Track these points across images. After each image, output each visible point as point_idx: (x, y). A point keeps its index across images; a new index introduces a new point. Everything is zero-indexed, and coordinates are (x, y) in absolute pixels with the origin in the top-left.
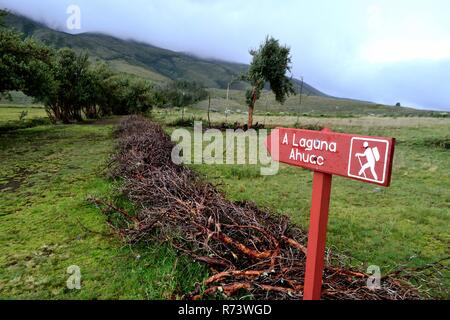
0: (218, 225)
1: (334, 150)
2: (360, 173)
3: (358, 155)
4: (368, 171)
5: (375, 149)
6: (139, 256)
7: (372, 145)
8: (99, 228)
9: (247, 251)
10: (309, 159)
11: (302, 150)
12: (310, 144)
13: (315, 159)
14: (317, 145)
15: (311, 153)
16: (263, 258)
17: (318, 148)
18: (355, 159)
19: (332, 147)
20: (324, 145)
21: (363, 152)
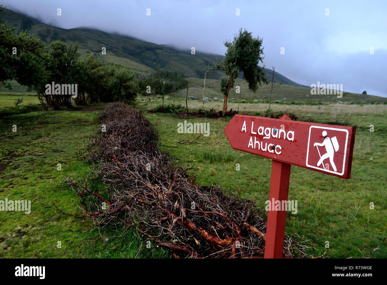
0: (183, 210)
1: (292, 139)
2: (318, 164)
3: (316, 144)
5: (334, 139)
6: (107, 239)
7: (331, 134)
8: (73, 211)
9: (210, 238)
10: (267, 148)
11: (260, 138)
12: (268, 132)
13: (273, 148)
14: (275, 133)
15: (269, 141)
16: (224, 245)
17: (276, 136)
18: (313, 149)
19: (290, 136)
20: (282, 133)
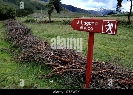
1: (97, 25)
3: (105, 26)
4: (109, 31)
6: (26, 66)
7: (110, 22)
9: (64, 60)
10: (87, 29)
11: (85, 26)
12: (87, 24)
13: (90, 28)
14: (90, 24)
15: (88, 26)
16: (69, 61)
17: (91, 24)
19: (96, 24)
20: (93, 23)
21: (107, 25)
